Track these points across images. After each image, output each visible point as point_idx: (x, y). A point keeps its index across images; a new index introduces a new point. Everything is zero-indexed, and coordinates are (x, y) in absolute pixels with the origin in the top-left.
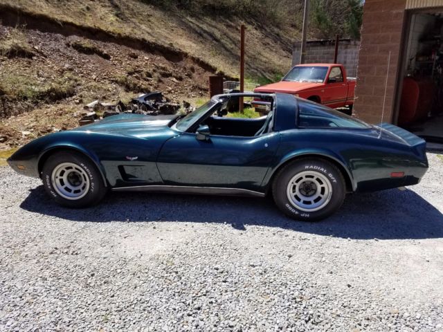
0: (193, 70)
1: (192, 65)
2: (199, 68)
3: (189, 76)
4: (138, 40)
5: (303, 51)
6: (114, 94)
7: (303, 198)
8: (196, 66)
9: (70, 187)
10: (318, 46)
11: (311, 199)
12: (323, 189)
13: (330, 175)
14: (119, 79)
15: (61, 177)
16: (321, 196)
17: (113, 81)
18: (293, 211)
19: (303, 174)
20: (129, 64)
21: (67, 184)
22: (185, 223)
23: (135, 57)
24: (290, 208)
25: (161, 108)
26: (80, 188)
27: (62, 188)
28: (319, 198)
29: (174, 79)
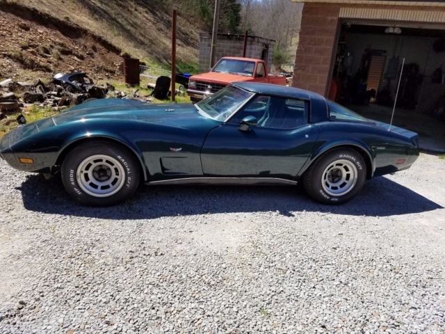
0: (94, 48)
1: (93, 43)
2: (101, 47)
3: (91, 55)
4: (27, 9)
5: (214, 43)
6: (10, 71)
7: (331, 185)
8: (98, 46)
9: (96, 183)
10: (224, 39)
11: (338, 185)
12: (348, 176)
13: (358, 163)
14: (13, 54)
15: (86, 172)
16: (346, 181)
17: (5, 55)
18: (325, 196)
19: (334, 163)
20: (20, 36)
21: (92, 179)
22: (237, 214)
23: (27, 29)
24: (323, 194)
25: (90, 90)
26: (109, 182)
27: (87, 184)
28: (344, 184)
29: (75, 58)
